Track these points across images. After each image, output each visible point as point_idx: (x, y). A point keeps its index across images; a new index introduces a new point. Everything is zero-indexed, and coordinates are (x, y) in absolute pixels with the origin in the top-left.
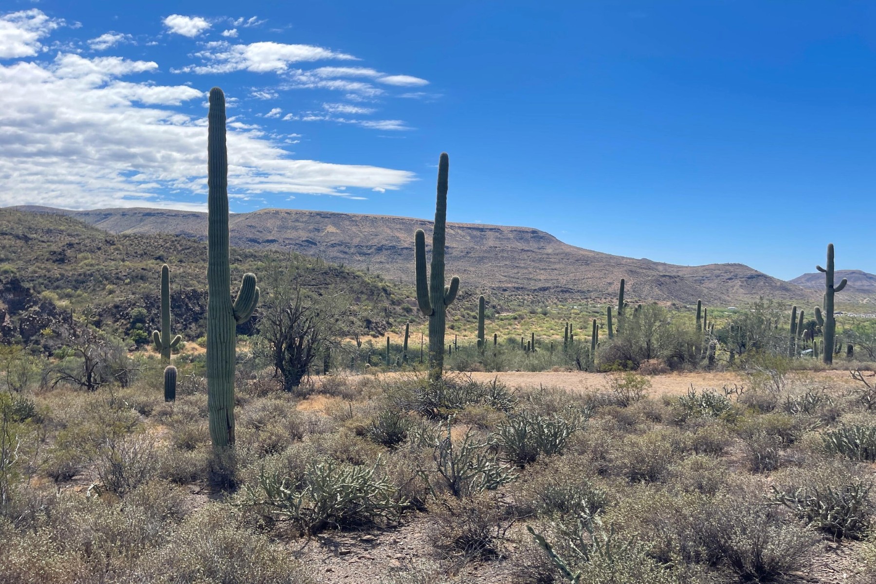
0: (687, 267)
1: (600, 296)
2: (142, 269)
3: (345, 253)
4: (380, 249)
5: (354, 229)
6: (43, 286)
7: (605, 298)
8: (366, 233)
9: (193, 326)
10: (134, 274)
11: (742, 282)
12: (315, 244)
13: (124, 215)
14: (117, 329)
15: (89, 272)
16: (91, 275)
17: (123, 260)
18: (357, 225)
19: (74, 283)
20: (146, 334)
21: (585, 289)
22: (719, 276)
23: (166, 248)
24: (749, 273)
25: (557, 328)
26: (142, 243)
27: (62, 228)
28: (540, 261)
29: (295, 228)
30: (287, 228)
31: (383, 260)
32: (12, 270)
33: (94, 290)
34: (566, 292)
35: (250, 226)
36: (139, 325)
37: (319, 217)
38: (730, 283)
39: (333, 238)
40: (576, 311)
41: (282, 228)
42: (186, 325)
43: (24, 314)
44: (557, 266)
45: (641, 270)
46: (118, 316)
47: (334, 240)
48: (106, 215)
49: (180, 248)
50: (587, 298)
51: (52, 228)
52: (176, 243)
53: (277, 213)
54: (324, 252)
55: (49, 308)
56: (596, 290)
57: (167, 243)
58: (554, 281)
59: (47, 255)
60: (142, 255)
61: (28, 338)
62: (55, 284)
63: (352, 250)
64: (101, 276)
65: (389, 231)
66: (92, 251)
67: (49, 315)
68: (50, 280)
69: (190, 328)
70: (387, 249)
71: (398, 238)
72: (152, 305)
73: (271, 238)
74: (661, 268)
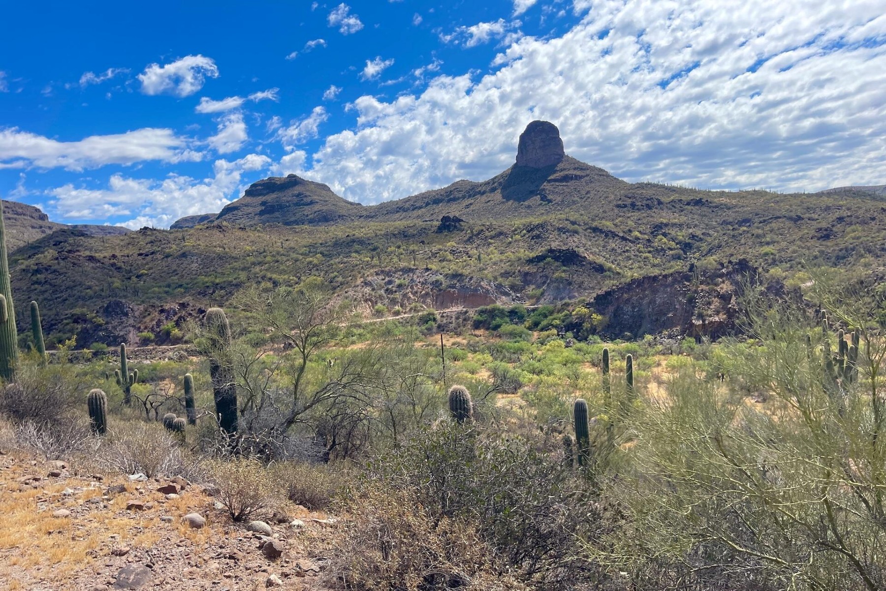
16: (853, 250)
19: (833, 259)
51: (831, 205)
55: (775, 287)
59: (813, 233)
64: (864, 249)
66: (864, 223)
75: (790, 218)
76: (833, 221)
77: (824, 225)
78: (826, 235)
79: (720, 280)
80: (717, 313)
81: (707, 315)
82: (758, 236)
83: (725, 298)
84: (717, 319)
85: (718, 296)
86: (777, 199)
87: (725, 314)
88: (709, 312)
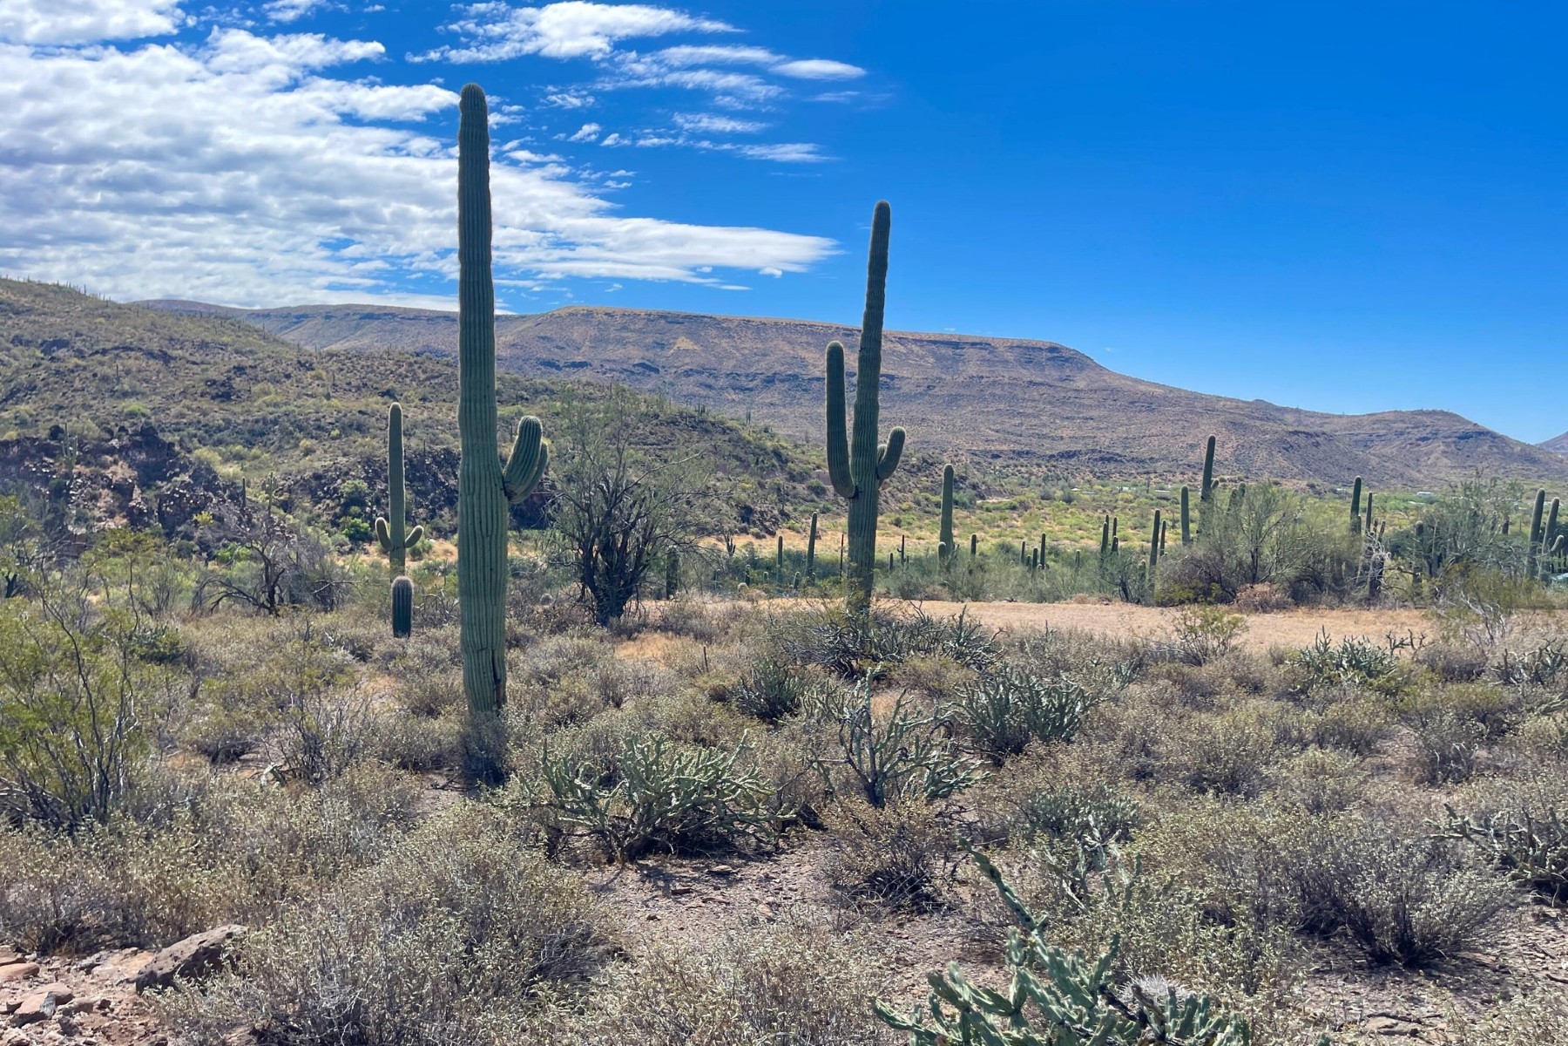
0: (1340, 417)
1: (1174, 469)
2: (360, 412)
3: (710, 387)
4: (770, 381)
5: (724, 343)
6: (195, 440)
7: (1182, 473)
8: (746, 352)
9: (446, 512)
10: (346, 420)
11: (1448, 445)
12: (657, 371)
13: (328, 317)
14: (319, 516)
15: (271, 417)
16: (275, 422)
17: (328, 397)
18: (730, 337)
19: (247, 435)
20: (366, 525)
21: (1146, 456)
22: (1402, 434)
23: (400, 375)
24: (1462, 429)
25: (1090, 526)
26: (359, 367)
27: (225, 339)
28: (1063, 403)
29: (622, 342)
30: (607, 342)
31: (774, 400)
32: (144, 410)
33: (280, 448)
34: (1109, 460)
35: (543, 338)
36: (355, 509)
37: (663, 321)
38: (1424, 447)
39: (687, 360)
40: (1126, 496)
41: (599, 341)
42: (433, 510)
43: (165, 487)
44: (1094, 413)
45: (1252, 422)
46: (320, 493)
47: (688, 363)
48: (297, 317)
49: (423, 377)
50: (1148, 473)
51: (208, 340)
52: (416, 366)
53: (590, 314)
54: (672, 384)
55: (205, 477)
56: (1165, 458)
57: (400, 367)
58: (1087, 441)
59: (201, 387)
60: (358, 388)
61: (173, 527)
62: (216, 437)
63: (722, 382)
64: (292, 424)
65: (787, 347)
66: (276, 381)
67: (206, 489)
68: (208, 429)
69: (441, 516)
70: (782, 381)
71: (803, 360)
72: (377, 474)
73: (579, 359)
74: (1289, 418)
75: (150, 354)
76: (229, 371)
77: (212, 374)
78: (224, 393)
79: (110, 459)
80: (112, 515)
81: (94, 518)
82: (105, 379)
83: (122, 491)
84: (113, 526)
85: (108, 486)
86: (108, 311)
87: (124, 517)
88: (97, 513)
